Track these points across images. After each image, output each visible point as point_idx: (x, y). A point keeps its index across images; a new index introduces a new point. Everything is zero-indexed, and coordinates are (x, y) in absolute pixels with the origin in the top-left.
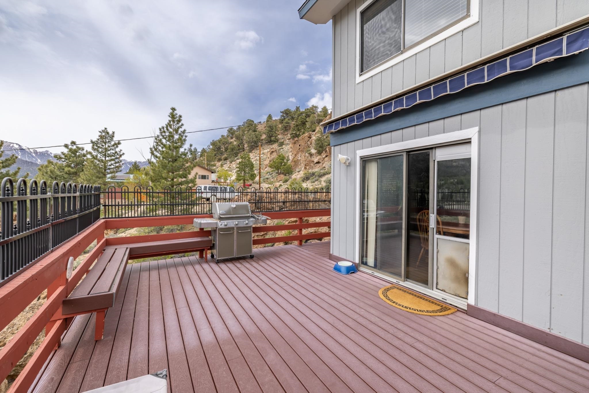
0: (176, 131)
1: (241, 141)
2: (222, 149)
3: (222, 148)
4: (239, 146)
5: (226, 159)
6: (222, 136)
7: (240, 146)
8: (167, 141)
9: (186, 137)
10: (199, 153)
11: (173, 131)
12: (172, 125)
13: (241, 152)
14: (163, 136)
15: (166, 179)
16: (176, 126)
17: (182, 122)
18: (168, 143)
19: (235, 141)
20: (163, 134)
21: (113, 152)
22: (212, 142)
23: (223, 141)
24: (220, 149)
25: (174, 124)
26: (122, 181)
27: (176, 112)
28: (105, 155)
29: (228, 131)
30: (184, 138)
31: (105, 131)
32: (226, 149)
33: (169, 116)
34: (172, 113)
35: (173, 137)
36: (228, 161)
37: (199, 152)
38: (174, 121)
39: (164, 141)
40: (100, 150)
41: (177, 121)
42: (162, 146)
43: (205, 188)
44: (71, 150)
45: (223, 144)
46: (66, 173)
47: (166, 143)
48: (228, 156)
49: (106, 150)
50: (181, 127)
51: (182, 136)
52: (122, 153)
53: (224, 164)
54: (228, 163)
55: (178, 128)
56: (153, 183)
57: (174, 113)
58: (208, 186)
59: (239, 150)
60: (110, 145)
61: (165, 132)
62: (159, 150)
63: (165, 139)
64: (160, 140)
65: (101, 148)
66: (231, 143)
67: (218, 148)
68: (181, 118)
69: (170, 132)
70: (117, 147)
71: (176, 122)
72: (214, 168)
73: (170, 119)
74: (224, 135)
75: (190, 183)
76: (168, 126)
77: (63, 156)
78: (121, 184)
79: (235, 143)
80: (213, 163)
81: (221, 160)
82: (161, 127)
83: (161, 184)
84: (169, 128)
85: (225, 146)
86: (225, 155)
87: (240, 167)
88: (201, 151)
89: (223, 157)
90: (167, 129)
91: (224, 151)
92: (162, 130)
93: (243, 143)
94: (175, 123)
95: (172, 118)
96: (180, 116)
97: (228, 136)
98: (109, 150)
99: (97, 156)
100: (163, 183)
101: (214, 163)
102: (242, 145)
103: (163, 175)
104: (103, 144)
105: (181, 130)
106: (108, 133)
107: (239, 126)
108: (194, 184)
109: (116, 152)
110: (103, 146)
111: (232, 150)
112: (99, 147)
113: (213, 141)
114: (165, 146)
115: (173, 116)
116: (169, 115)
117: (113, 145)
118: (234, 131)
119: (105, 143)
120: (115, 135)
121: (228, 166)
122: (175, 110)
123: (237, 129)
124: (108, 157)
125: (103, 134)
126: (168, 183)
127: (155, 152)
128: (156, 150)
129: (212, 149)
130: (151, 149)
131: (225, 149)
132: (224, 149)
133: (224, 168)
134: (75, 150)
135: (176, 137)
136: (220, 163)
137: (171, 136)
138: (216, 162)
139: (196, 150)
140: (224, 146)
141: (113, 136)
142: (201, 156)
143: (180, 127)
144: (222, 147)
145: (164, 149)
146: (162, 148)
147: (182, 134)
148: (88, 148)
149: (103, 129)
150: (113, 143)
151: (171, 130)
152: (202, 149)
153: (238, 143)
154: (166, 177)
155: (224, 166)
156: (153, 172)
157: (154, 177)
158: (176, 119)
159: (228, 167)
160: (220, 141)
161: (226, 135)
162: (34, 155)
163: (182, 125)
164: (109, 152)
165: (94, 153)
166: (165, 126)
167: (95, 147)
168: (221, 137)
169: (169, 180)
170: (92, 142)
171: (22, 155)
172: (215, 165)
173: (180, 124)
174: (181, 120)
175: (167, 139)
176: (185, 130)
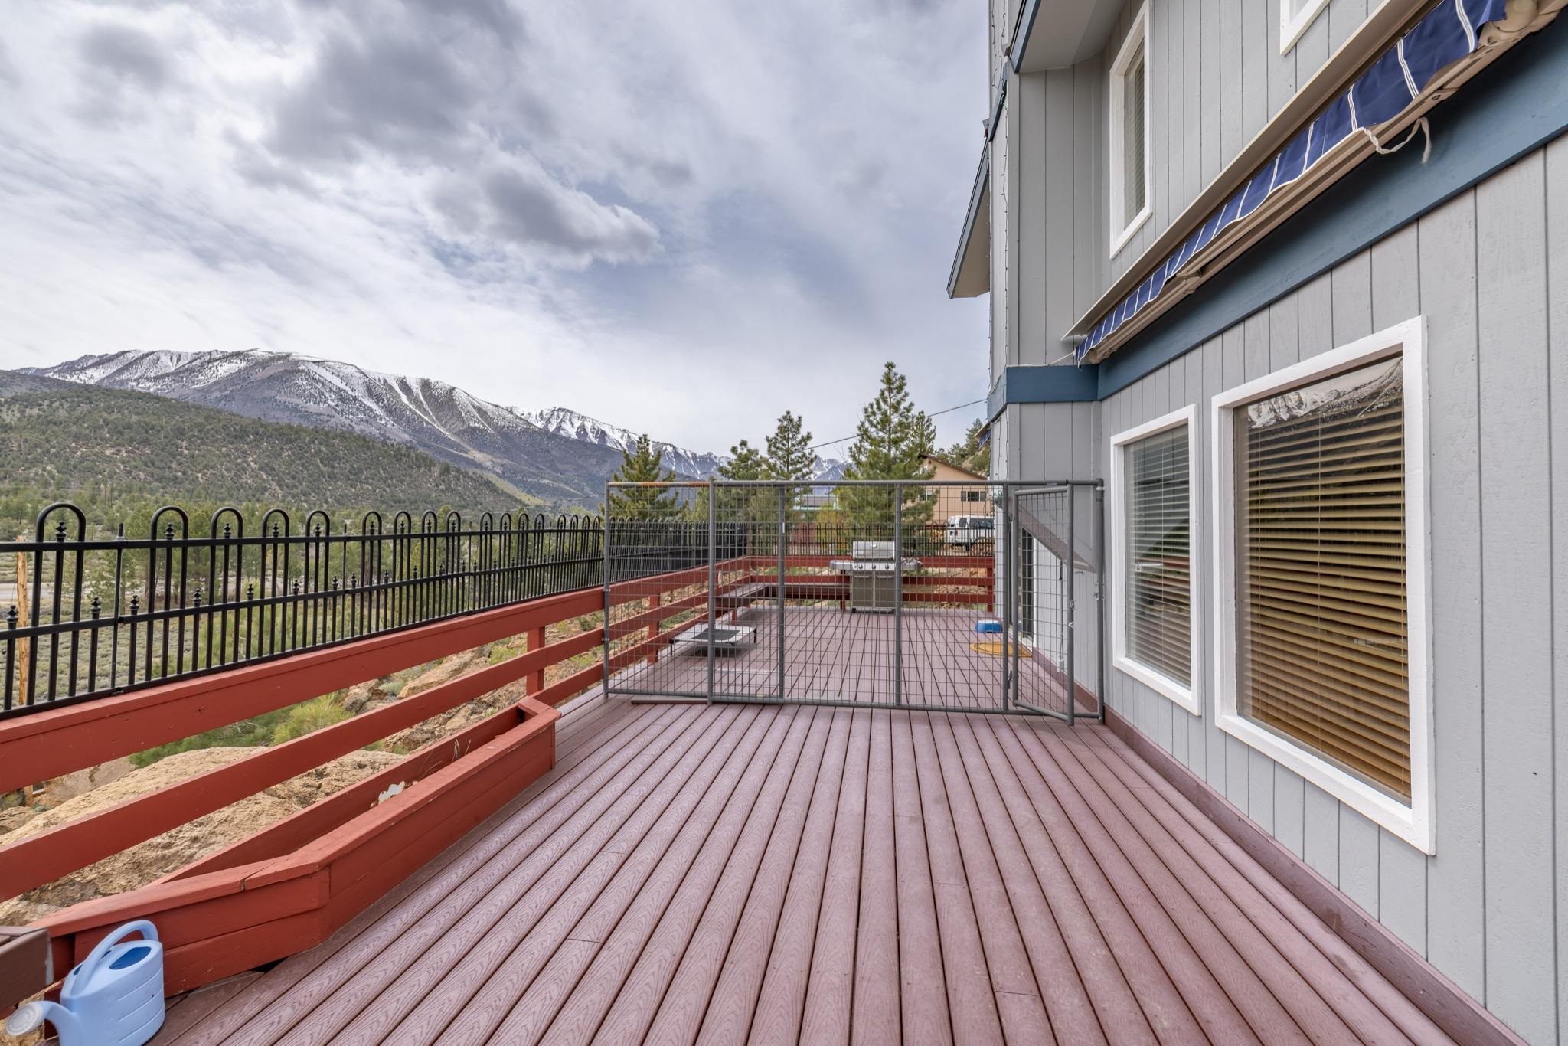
0: (896, 408)
8: (879, 430)
11: (890, 409)
12: (887, 397)
14: (871, 423)
16: (895, 398)
17: (906, 389)
18: (881, 434)
20: (871, 418)
21: (800, 454)
25: (891, 395)
26: (812, 509)
27: (894, 370)
28: (787, 462)
31: (788, 418)
33: (883, 381)
34: (887, 375)
35: (889, 421)
38: (890, 390)
39: (872, 430)
40: (780, 453)
41: (897, 388)
42: (870, 441)
43: (963, 522)
44: (740, 456)
46: (734, 499)
47: (877, 433)
49: (789, 452)
50: (904, 400)
52: (813, 456)
55: (899, 402)
57: (892, 374)
58: (968, 517)
60: (794, 442)
61: (874, 414)
62: (866, 449)
63: (875, 426)
64: (867, 431)
65: (781, 449)
68: (904, 382)
69: (885, 413)
70: (806, 444)
71: (895, 391)
73: (884, 386)
75: (922, 512)
76: (881, 400)
77: (730, 468)
78: (811, 515)
82: (866, 405)
84: (881, 404)
90: (879, 408)
92: (870, 410)
94: (892, 392)
95: (887, 383)
96: (903, 378)
98: (793, 453)
99: (775, 465)
104: (785, 442)
105: (904, 405)
106: (791, 420)
108: (928, 515)
109: (804, 455)
110: (784, 445)
112: (778, 448)
114: (873, 440)
115: (888, 380)
116: (882, 377)
117: (800, 443)
119: (787, 440)
120: (803, 423)
122: (892, 367)
124: (792, 464)
125: (785, 423)
127: (857, 455)
128: (859, 450)
130: (851, 449)
134: (746, 455)
135: (895, 419)
137: (885, 421)
141: (799, 426)
145: (873, 447)
146: (870, 445)
147: (907, 413)
148: (763, 452)
149: (785, 414)
150: (799, 437)
151: (886, 408)
156: (855, 495)
158: (895, 385)
162: (692, 462)
163: (906, 394)
164: (793, 456)
165: (770, 461)
166: (874, 402)
167: (773, 449)
170: (768, 440)
171: (677, 464)
173: (903, 393)
174: (905, 384)
175: (879, 426)
176: (911, 405)
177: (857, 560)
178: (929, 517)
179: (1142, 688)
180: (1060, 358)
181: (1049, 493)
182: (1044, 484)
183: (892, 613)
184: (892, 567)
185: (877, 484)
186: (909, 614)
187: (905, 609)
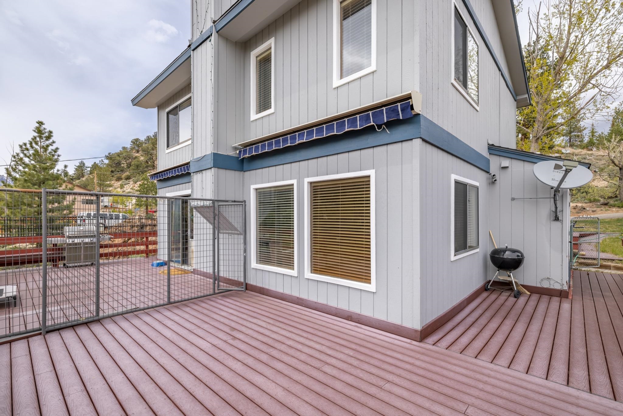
0: (46, 148)
1: (150, 156)
2: (122, 165)
3: (124, 164)
4: (147, 162)
5: (128, 178)
6: (124, 148)
7: (149, 163)
8: (31, 160)
9: (59, 156)
10: (89, 169)
11: (41, 149)
12: (38, 141)
13: (150, 170)
14: (25, 154)
15: (30, 205)
16: (45, 143)
18: (32, 162)
19: (142, 156)
20: (25, 152)
22: (107, 155)
23: (125, 154)
24: (120, 164)
25: (42, 141)
27: (44, 126)
29: (132, 142)
30: (56, 157)
32: (129, 165)
33: (35, 131)
34: (38, 128)
35: (40, 156)
36: (131, 180)
37: (88, 167)
38: (41, 137)
41: (46, 137)
42: (23, 165)
45: (125, 159)
47: (30, 162)
48: (131, 175)
51: (53, 156)
53: (125, 185)
54: (132, 183)
55: (48, 146)
56: (11, 210)
57: (42, 128)
58: (93, 213)
59: (147, 167)
61: (27, 149)
62: (20, 170)
63: (28, 157)
64: (21, 159)
66: (136, 157)
67: (117, 164)
68: (52, 134)
69: (36, 151)
71: (44, 139)
72: (110, 189)
73: (36, 134)
74: (126, 146)
75: (65, 210)
76: (33, 142)
79: (142, 158)
80: (108, 183)
81: (122, 179)
82: (21, 144)
83: (22, 212)
84: (34, 145)
85: (128, 161)
86: (127, 173)
87: (141, 190)
88: (91, 166)
89: (124, 175)
90: (32, 146)
91: (125, 167)
93: (152, 159)
94: (42, 139)
95: (38, 133)
96: (51, 132)
97: (132, 149)
100: (25, 210)
101: (110, 183)
102: (151, 161)
103: (25, 201)
105: (50, 148)
107: (148, 137)
108: (70, 211)
111: (138, 166)
113: (109, 154)
114: (26, 165)
115: (39, 131)
116: (34, 129)
118: (141, 143)
121: (131, 187)
122: (42, 124)
123: (145, 140)
126: (32, 210)
127: (12, 173)
128: (14, 170)
129: (108, 165)
130: (7, 169)
131: (127, 166)
132: (125, 165)
133: (125, 189)
136: (120, 182)
137: (37, 155)
138: (113, 182)
139: (84, 164)
140: (126, 162)
142: (91, 173)
143: (51, 145)
144: (123, 162)
145: (27, 170)
146: (24, 168)
147: (53, 153)
151: (38, 147)
152: (93, 163)
153: (146, 159)
154: (30, 203)
155: (125, 186)
156: (10, 197)
157: (11, 202)
158: (45, 135)
159: (131, 189)
160: (118, 155)
161: (129, 147)
163: (54, 142)
166: (28, 143)
168: (121, 150)
169: (35, 206)
172: (110, 186)
173: (51, 141)
174: (52, 136)
175: (31, 158)
176: (57, 149)
177: (69, 237)
178: (71, 213)
179: (268, 273)
180: (232, 153)
181: (228, 205)
182: (227, 201)
183: (92, 264)
184: (95, 240)
185: (32, 192)
186: (104, 264)
187: (101, 261)
